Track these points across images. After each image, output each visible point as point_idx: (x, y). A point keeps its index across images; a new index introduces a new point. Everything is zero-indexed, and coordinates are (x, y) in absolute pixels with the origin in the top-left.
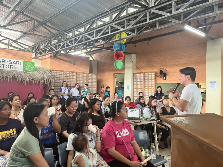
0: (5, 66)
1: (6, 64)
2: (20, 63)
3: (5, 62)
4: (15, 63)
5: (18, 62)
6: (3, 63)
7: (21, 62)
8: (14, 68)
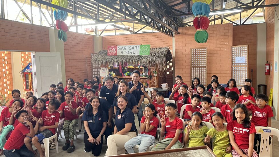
0: (126, 52)
3: (126, 49)
4: (134, 49)
6: (125, 50)
7: (138, 47)
8: (132, 53)
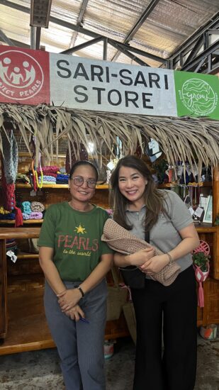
0: (104, 95)
1: (108, 87)
2: (161, 83)
3: (104, 77)
4: (144, 82)
5: (154, 78)
7: (166, 76)
